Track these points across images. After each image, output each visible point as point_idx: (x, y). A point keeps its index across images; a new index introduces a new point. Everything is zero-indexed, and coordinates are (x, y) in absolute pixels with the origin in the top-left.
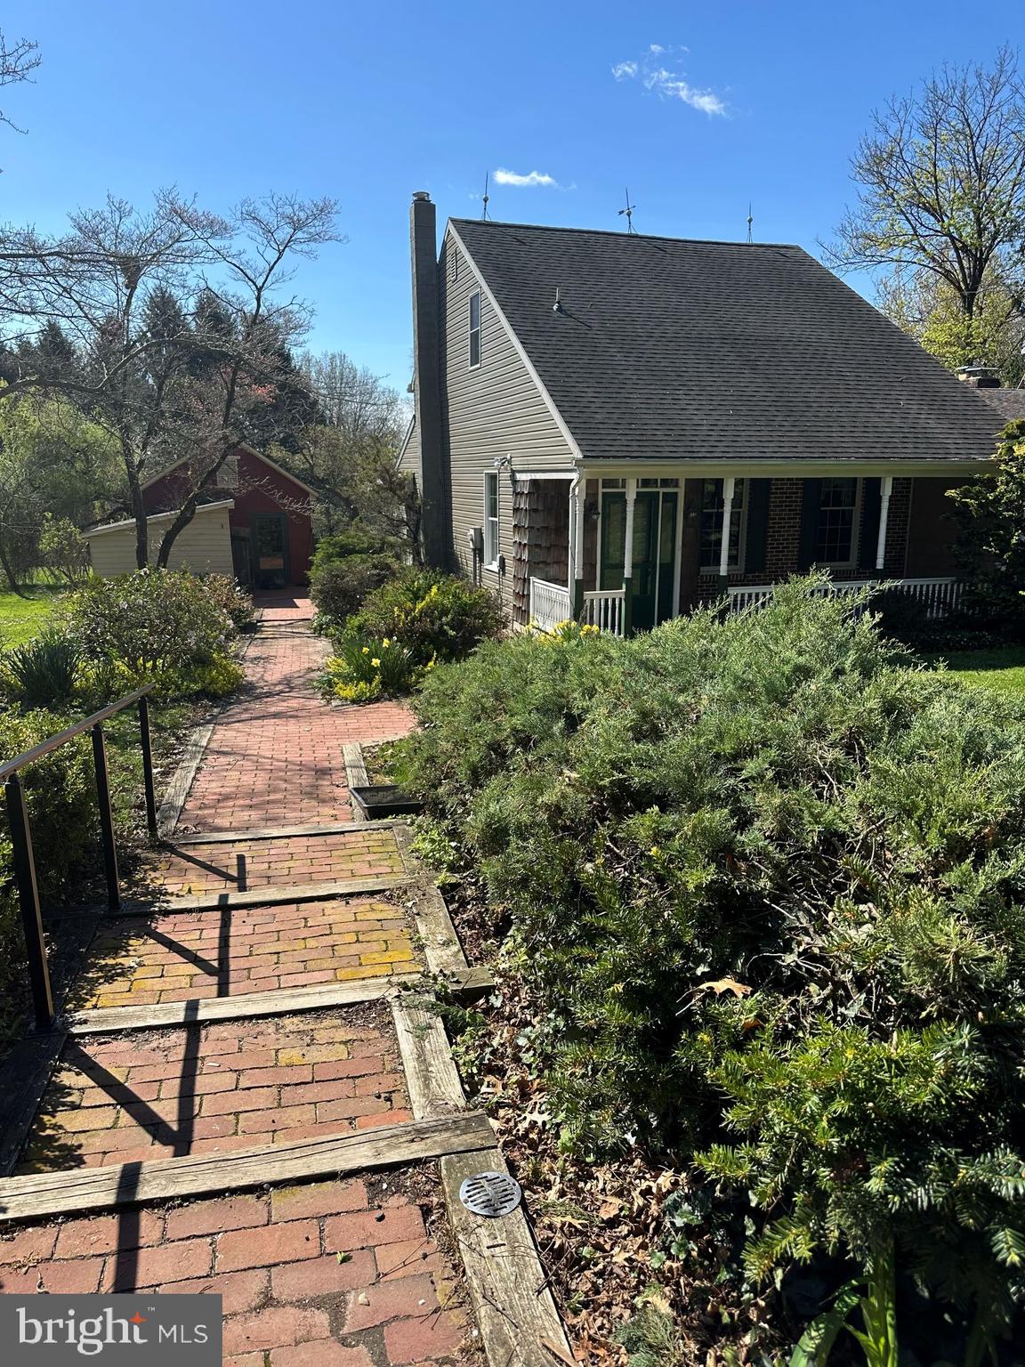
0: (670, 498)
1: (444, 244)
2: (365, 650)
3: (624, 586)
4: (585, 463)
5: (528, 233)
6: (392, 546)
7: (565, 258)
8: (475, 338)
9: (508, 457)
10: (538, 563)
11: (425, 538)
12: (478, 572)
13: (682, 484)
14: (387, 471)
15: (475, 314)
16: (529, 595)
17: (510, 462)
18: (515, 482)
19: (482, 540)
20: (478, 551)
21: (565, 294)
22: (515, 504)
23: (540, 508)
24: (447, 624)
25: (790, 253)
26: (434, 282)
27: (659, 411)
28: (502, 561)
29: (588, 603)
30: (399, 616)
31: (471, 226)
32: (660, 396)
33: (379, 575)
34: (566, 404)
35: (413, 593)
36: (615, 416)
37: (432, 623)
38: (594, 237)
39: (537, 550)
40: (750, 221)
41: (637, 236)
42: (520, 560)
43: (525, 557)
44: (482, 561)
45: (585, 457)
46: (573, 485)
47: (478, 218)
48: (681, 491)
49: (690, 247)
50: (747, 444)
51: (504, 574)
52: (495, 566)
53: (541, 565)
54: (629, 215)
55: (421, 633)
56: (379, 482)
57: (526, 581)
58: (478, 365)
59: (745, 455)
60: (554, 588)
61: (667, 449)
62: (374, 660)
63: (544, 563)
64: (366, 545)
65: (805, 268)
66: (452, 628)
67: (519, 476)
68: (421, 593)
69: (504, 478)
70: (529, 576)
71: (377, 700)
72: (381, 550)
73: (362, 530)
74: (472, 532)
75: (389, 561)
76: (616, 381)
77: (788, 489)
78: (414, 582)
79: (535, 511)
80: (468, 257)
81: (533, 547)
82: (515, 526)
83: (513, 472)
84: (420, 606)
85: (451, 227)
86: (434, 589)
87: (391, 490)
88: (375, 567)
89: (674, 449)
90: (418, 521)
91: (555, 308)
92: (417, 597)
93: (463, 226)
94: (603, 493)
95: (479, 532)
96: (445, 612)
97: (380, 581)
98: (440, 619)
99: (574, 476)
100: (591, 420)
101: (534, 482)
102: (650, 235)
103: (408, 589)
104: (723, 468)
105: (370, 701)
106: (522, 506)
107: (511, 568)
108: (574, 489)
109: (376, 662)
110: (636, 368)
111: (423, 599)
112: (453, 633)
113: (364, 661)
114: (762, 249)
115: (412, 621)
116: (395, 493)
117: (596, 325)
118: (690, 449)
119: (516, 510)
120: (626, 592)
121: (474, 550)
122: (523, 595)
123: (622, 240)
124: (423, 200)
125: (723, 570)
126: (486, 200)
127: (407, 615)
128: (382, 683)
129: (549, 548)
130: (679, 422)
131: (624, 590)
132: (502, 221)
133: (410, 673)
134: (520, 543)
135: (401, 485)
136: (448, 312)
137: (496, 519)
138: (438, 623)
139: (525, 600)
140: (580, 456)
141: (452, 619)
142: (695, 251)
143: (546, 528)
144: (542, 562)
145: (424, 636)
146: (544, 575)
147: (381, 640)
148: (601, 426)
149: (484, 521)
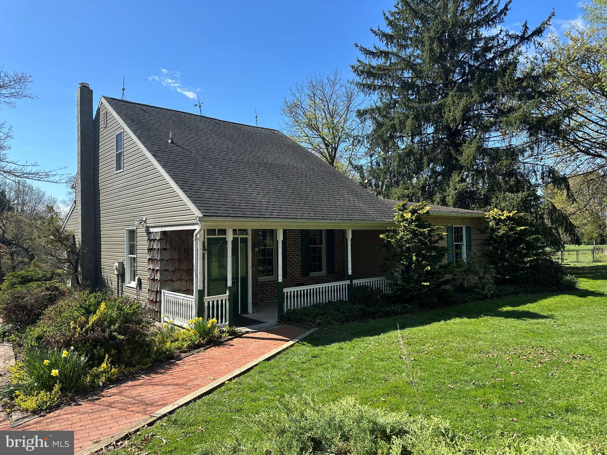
0: (244, 241)
1: (99, 110)
2: (46, 362)
3: (228, 292)
4: (204, 219)
5: (148, 108)
6: (59, 275)
7: (170, 121)
8: (119, 156)
9: (144, 219)
10: (167, 281)
11: (82, 269)
12: (120, 289)
13: (250, 232)
14: (58, 231)
15: (119, 144)
16: (161, 301)
17: (145, 222)
18: (149, 233)
19: (124, 269)
20: (121, 276)
21: (174, 135)
22: (149, 246)
23: (168, 247)
24: (115, 331)
25: (276, 132)
26: (92, 129)
27: (238, 194)
28: (140, 281)
29: (206, 304)
30: (75, 328)
31: (116, 101)
32: (238, 187)
33: (50, 294)
34: (186, 188)
35: (85, 309)
36: (216, 195)
37: (103, 331)
38: (183, 114)
39: (166, 273)
40: (256, 117)
41: (205, 117)
42: (153, 279)
43: (158, 277)
44: (123, 281)
45: (204, 216)
46: (196, 232)
47: (120, 98)
48: (249, 237)
49: (231, 125)
50: (287, 212)
51: (141, 289)
52: (134, 284)
53: (169, 282)
54: (200, 107)
55: (93, 341)
56: (52, 237)
57: (158, 293)
58: (122, 170)
59: (288, 217)
60: (181, 297)
61: (249, 213)
62: (53, 371)
63: (172, 280)
64: (41, 276)
65: (284, 139)
66: (120, 333)
67: (152, 230)
68: (92, 308)
69: (141, 232)
70: (161, 289)
71: (58, 407)
72: (50, 279)
73: (38, 266)
74: (117, 264)
75: (57, 284)
76: (212, 178)
77: (294, 236)
78: (86, 301)
79: (165, 249)
80: (115, 114)
81: (163, 271)
82: (149, 259)
83: (148, 228)
84: (93, 319)
85: (103, 100)
86: (103, 306)
87: (60, 241)
88: (48, 289)
89: (253, 213)
90: (78, 259)
91: (169, 141)
92: (88, 312)
93: (112, 101)
94: (208, 238)
95: (122, 265)
96: (112, 322)
97: (52, 300)
98: (109, 328)
99: (197, 228)
100: (202, 196)
101: (164, 233)
102: (211, 117)
103: (81, 307)
104: (278, 224)
105: (51, 409)
106: (155, 247)
107: (146, 285)
108: (196, 235)
109: (55, 372)
110: (221, 173)
111: (95, 312)
112: (122, 337)
113: (44, 372)
114: (263, 130)
115: (86, 332)
116: (62, 243)
117: (194, 152)
118: (260, 213)
119: (150, 250)
120: (229, 296)
121: (118, 275)
122: (156, 302)
123: (198, 117)
124: (86, 87)
125: (280, 279)
126: (123, 90)
127: (82, 326)
128: (61, 389)
129: (174, 271)
130: (251, 200)
131: (228, 294)
132: (132, 101)
133: (85, 375)
134: (153, 269)
135: (67, 238)
136: (100, 144)
137: (135, 256)
138: (108, 331)
139: (157, 304)
140: (201, 215)
141: (119, 327)
142: (234, 127)
143: (173, 259)
144: (170, 280)
145: (96, 342)
146: (171, 289)
147: (60, 350)
148: (209, 200)
149: (125, 258)
